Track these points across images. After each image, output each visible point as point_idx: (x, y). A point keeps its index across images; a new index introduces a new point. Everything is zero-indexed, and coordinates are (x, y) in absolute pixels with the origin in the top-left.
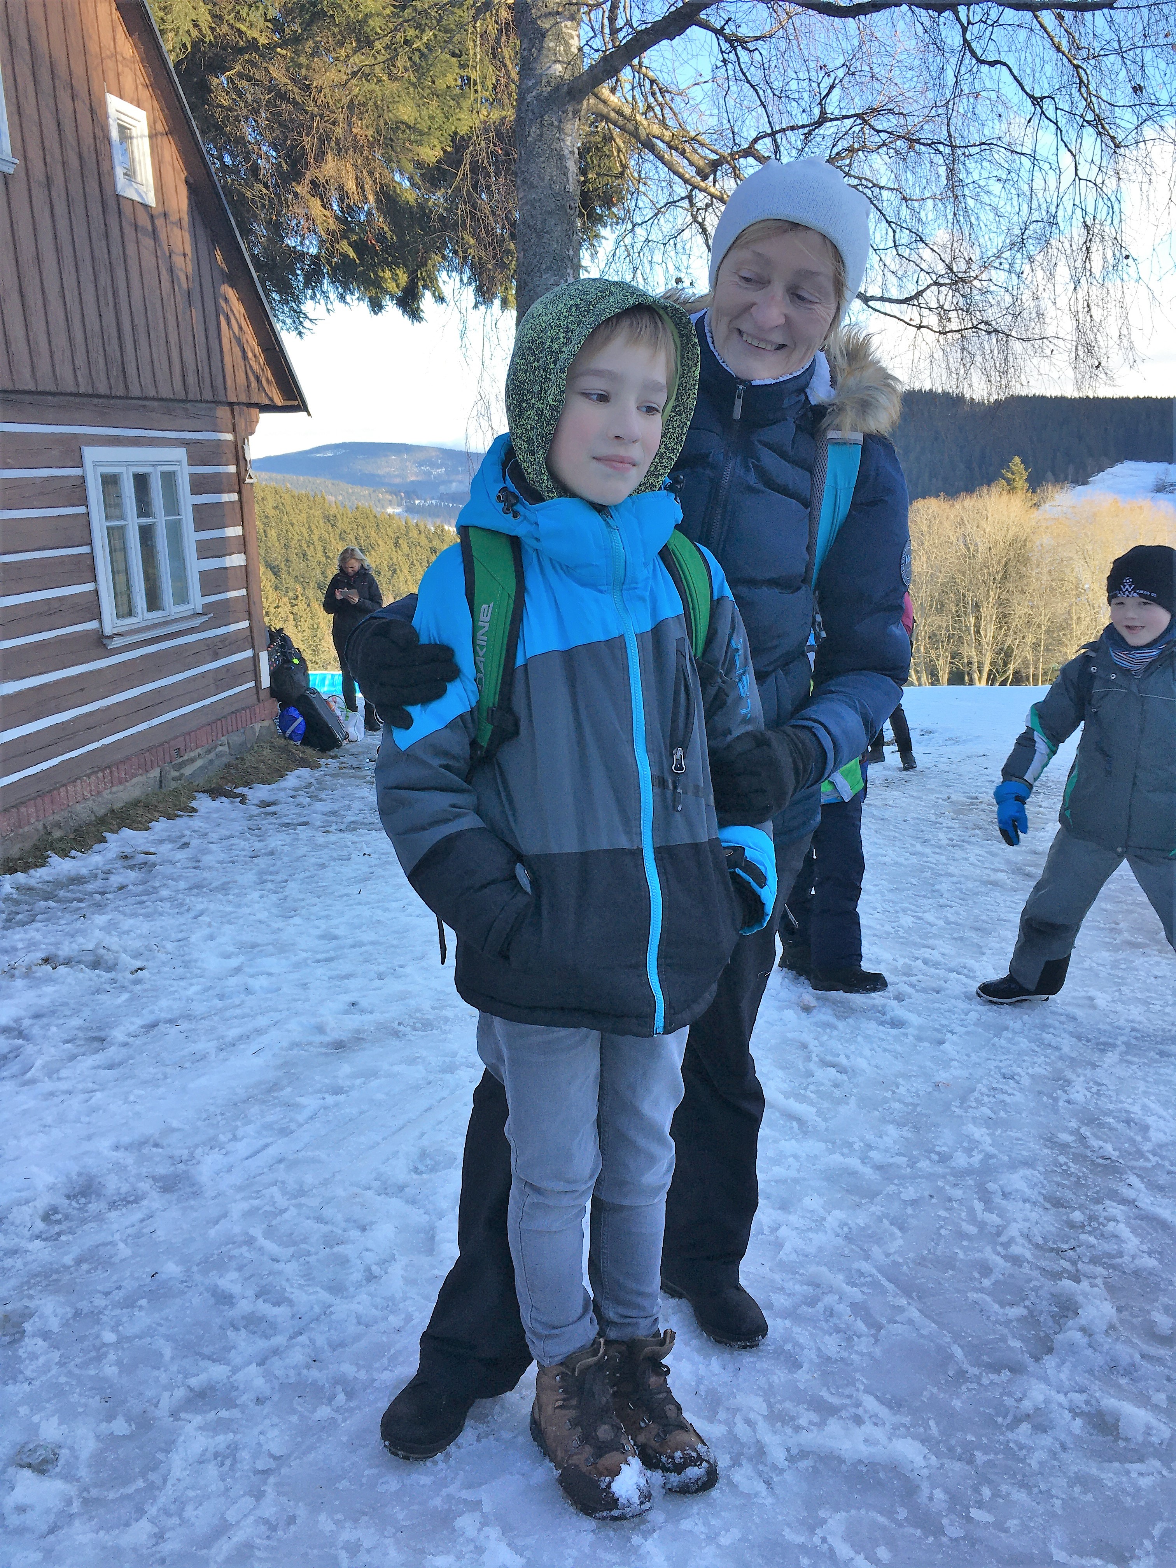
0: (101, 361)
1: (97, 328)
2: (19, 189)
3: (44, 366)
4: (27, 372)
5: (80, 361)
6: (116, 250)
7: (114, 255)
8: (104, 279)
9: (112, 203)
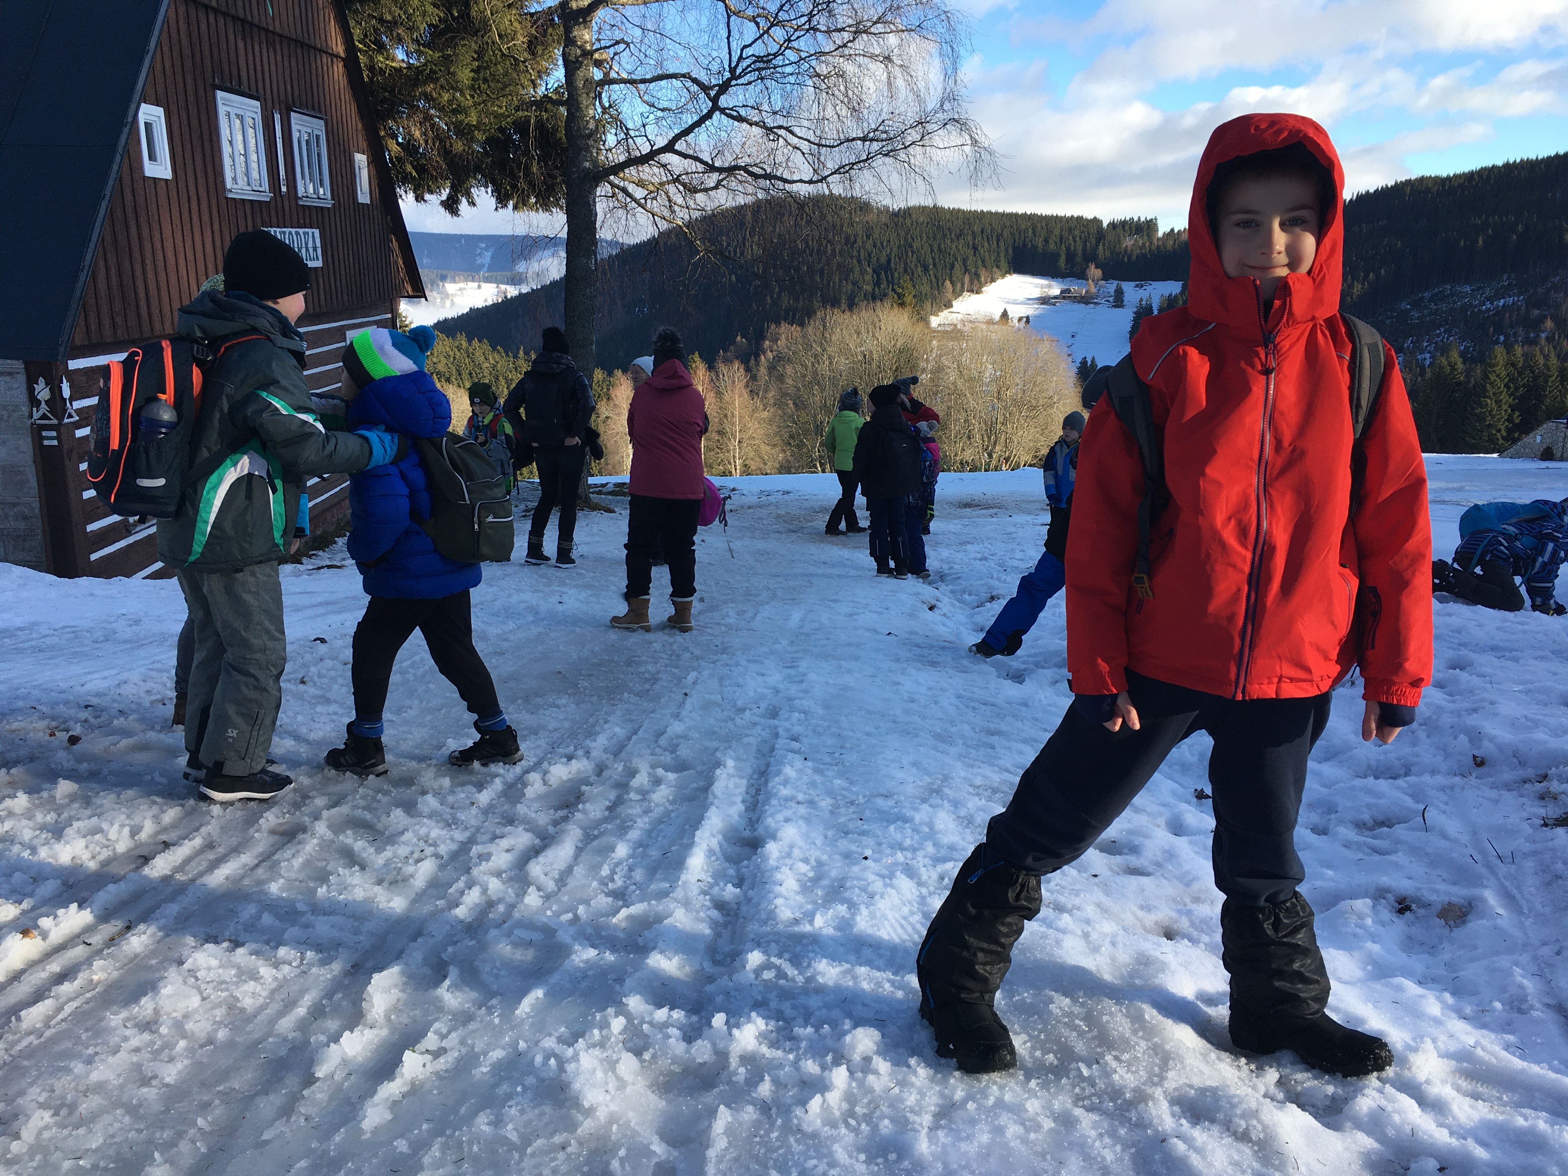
0: (355, 290)
2: (332, 215)
3: (340, 296)
5: (349, 291)
7: (358, 231)
8: (355, 245)
9: (356, 205)
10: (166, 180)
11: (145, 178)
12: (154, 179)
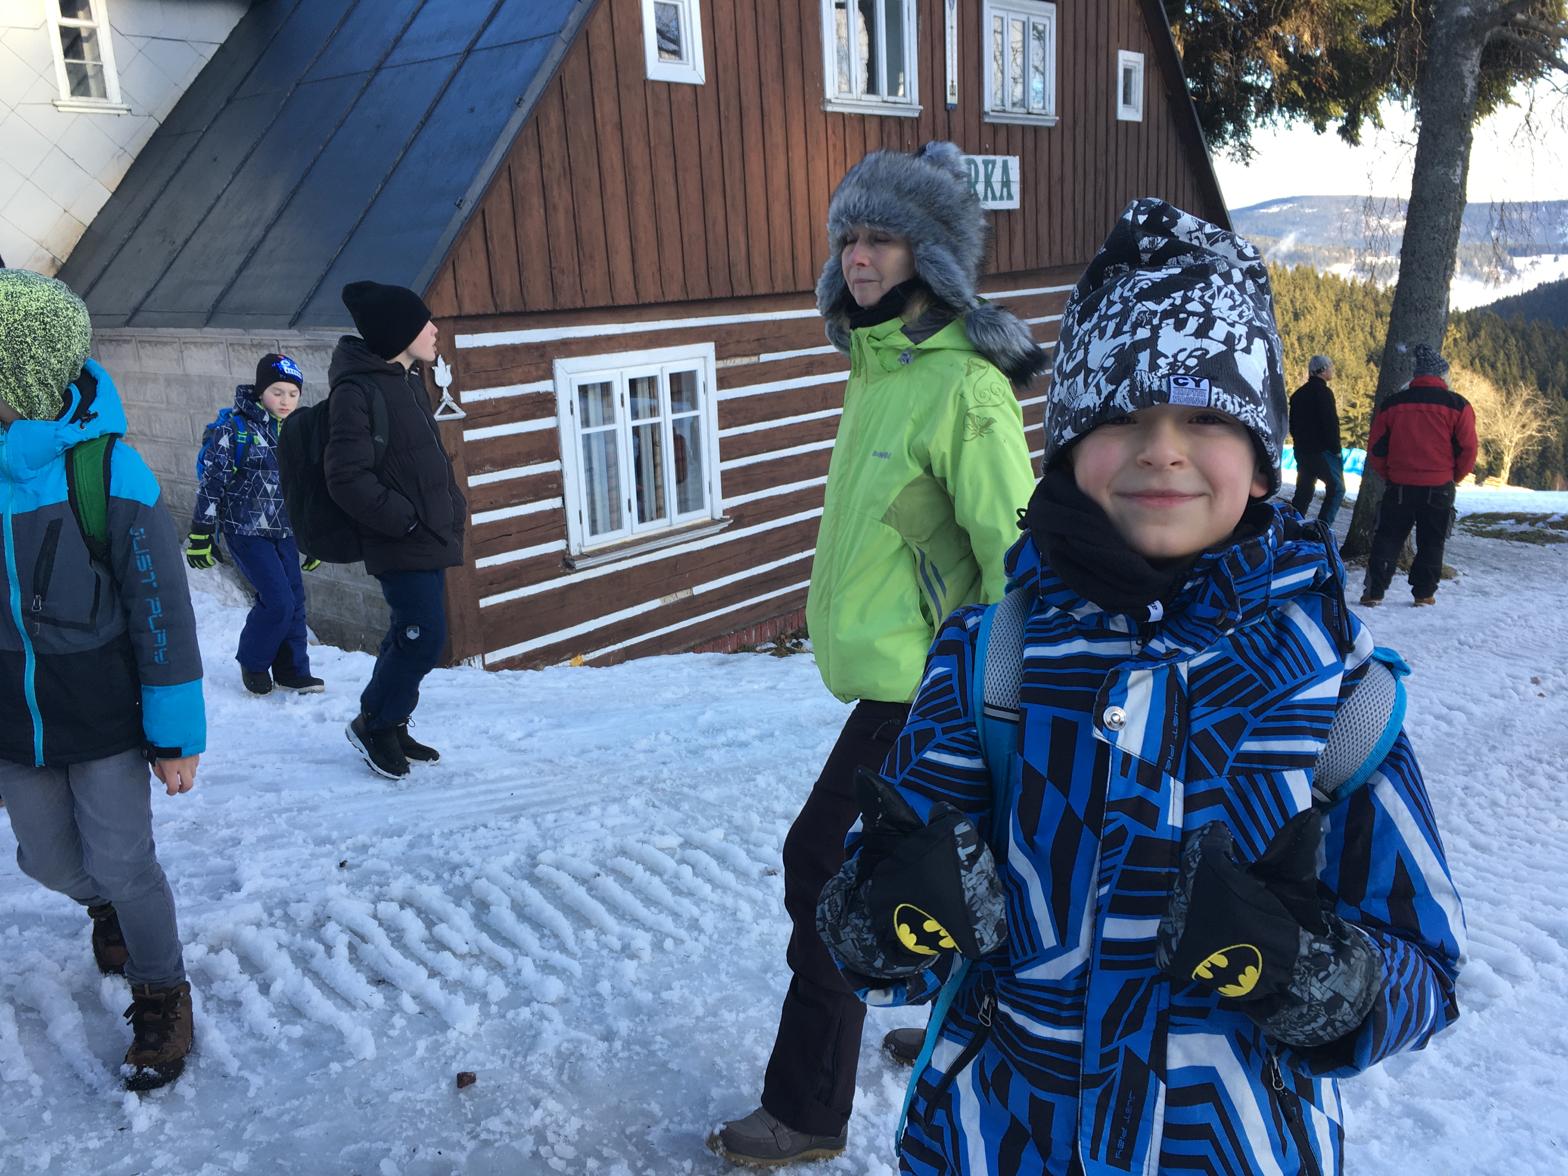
0: (1092, 239)
1: (1092, 218)
2: (1056, 137)
3: (1056, 249)
4: (1046, 256)
5: (1079, 243)
6: (1111, 160)
7: (1110, 160)
8: (1101, 181)
9: (1112, 124)
10: (695, 87)
11: (645, 81)
12: (669, 84)
